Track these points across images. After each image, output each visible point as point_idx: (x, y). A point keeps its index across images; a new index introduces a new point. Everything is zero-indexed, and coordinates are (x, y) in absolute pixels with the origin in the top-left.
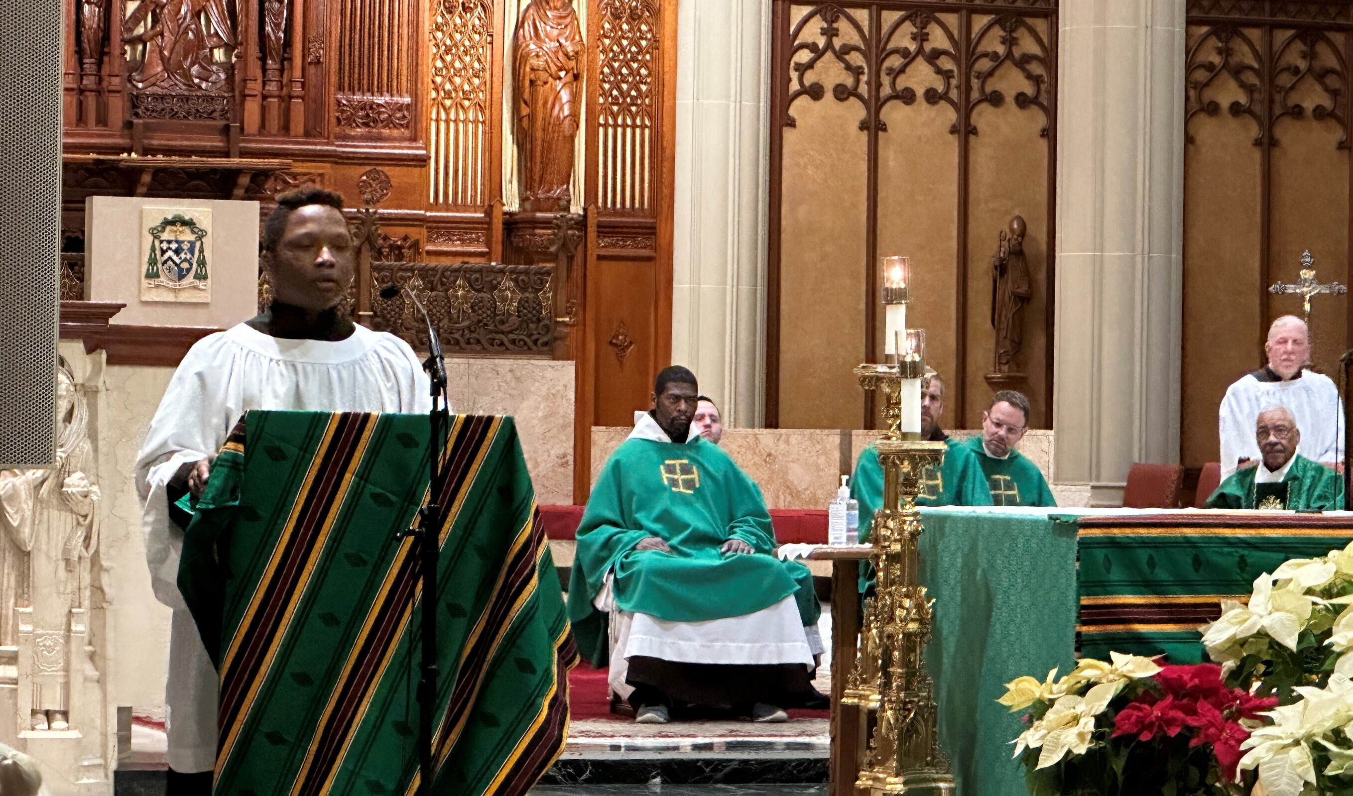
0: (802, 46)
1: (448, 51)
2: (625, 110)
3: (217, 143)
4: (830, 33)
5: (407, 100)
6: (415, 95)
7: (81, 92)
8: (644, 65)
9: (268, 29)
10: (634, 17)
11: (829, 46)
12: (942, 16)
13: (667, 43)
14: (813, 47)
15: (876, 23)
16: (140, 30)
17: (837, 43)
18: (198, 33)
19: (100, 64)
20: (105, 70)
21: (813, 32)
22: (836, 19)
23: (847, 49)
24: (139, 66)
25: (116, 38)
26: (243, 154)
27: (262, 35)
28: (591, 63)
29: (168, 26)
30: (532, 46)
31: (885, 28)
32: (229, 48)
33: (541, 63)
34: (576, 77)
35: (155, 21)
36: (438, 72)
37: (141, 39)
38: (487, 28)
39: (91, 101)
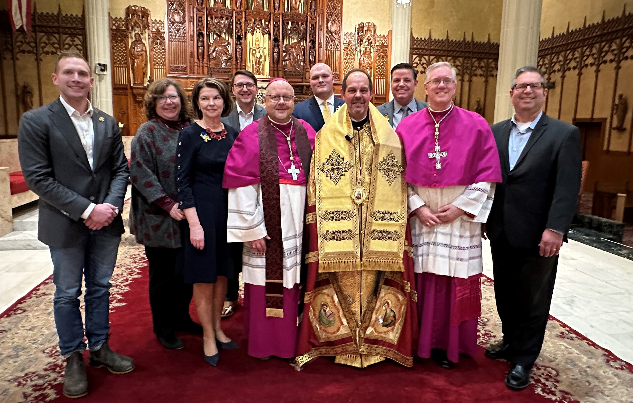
0: (415, 63)
1: (347, 63)
2: (380, 75)
3: (300, 80)
4: (420, 60)
5: (338, 73)
6: (340, 72)
7: (274, 70)
8: (384, 66)
9: (311, 58)
10: (383, 57)
11: (420, 63)
12: (442, 57)
13: (389, 62)
14: (417, 63)
15: (429, 59)
16: (286, 58)
17: (422, 62)
18: (297, 59)
19: (278, 65)
20: (279, 66)
21: (417, 61)
22: (421, 58)
23: (424, 64)
24: (286, 65)
25: (281, 60)
26: (306, 82)
27: (310, 60)
28: (374, 66)
29: (291, 57)
30: (363, 62)
31: (431, 60)
32: (304, 62)
33: (364, 65)
34: (371, 68)
35: (289, 57)
36: (345, 67)
37: (286, 61)
38: (354, 59)
39: (276, 72)
